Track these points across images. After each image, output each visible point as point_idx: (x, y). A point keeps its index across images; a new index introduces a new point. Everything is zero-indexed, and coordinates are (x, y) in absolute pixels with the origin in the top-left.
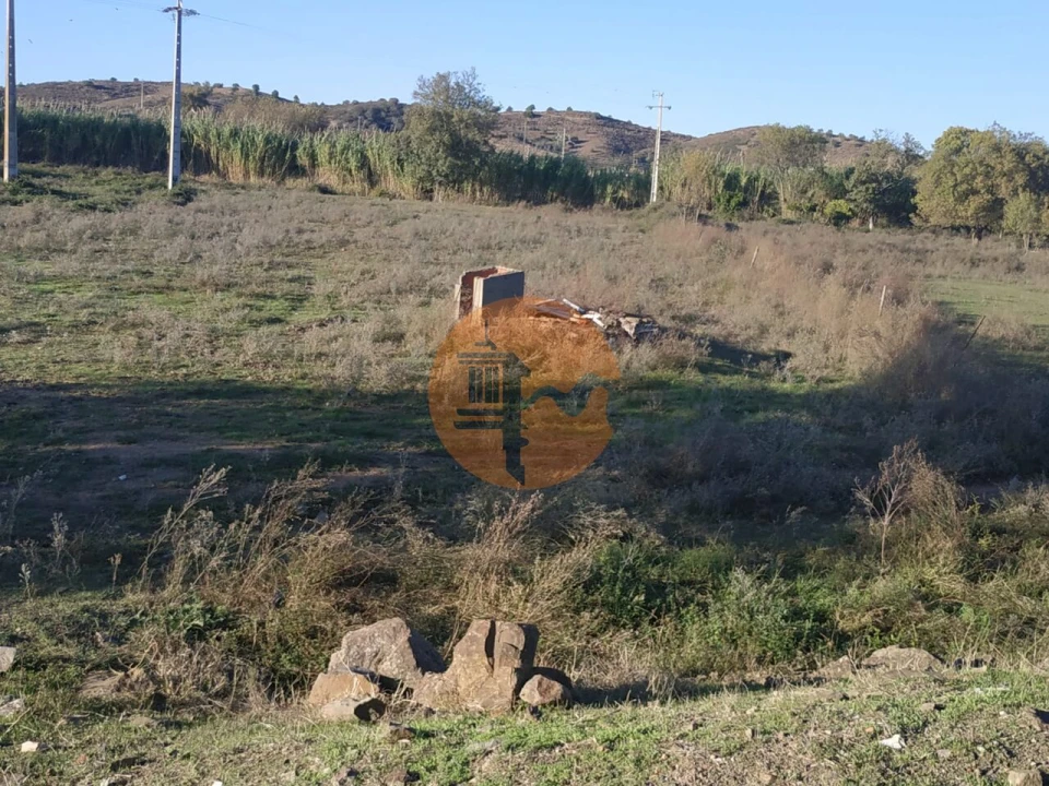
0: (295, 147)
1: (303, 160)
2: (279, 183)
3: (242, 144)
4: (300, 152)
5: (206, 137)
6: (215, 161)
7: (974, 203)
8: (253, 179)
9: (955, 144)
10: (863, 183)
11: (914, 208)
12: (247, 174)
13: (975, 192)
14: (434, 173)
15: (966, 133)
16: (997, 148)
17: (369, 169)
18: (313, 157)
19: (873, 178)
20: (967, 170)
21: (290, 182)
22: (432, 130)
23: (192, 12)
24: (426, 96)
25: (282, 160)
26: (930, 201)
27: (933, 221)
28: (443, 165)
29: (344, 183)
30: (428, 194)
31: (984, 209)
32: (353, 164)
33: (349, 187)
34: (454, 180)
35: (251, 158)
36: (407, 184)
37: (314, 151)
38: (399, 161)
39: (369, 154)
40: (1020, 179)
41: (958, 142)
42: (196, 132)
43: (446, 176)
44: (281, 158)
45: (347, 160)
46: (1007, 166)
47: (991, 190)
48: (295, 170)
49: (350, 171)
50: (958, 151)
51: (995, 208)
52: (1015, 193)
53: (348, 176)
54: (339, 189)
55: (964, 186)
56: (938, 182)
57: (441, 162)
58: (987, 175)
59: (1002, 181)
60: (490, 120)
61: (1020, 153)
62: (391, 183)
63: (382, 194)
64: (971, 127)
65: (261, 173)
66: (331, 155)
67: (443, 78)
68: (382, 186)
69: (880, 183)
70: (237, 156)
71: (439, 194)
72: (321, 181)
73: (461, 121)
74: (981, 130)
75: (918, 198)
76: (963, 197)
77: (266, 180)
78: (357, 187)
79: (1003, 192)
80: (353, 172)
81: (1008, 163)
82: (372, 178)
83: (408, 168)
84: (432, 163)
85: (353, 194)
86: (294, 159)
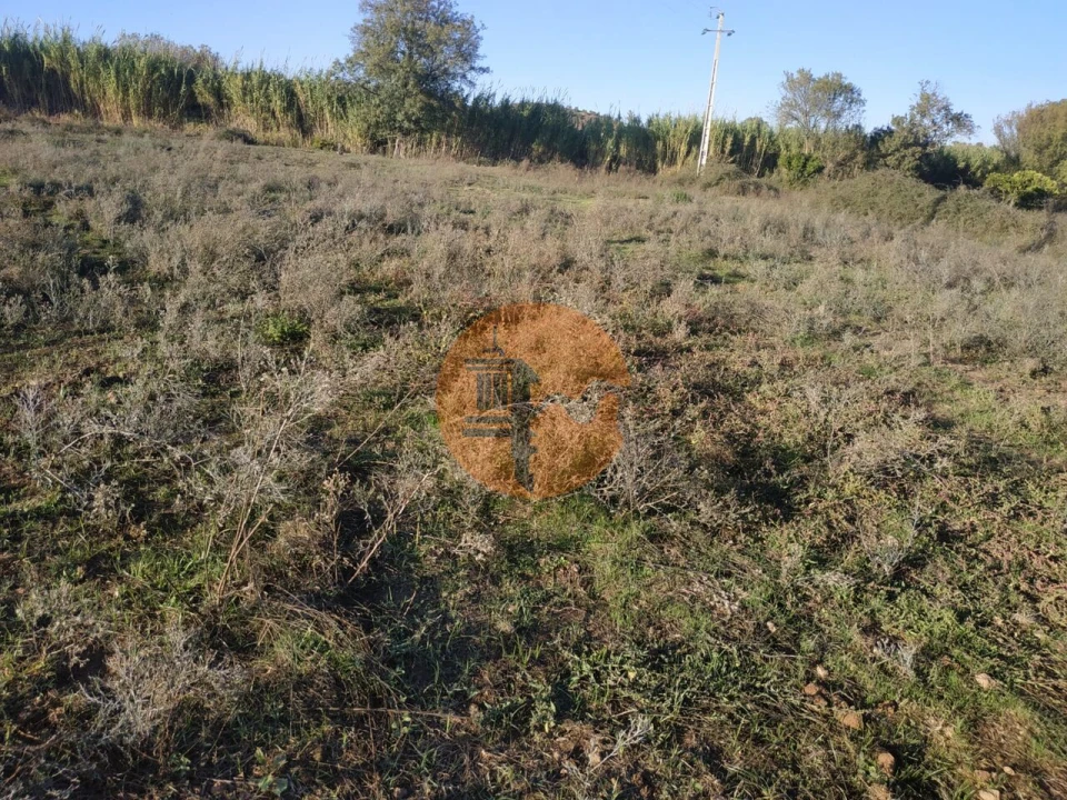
0: (191, 78)
1: (206, 98)
2: (174, 128)
3: (118, 72)
4: (199, 86)
5: (63, 60)
6: (78, 95)
8: (136, 121)
12: (126, 116)
14: (400, 117)
17: (299, 110)
18: (219, 93)
21: (189, 127)
25: (175, 96)
28: (413, 104)
29: (266, 128)
30: (380, 145)
32: (277, 104)
33: (274, 135)
34: (425, 127)
35: (131, 91)
36: (351, 132)
37: (219, 83)
38: (341, 99)
39: (298, 90)
42: (47, 52)
43: (417, 122)
44: (174, 93)
45: (267, 97)
48: (196, 111)
49: (273, 113)
53: (271, 120)
54: (260, 136)
57: (408, 102)
62: (330, 130)
63: (323, 146)
65: (148, 114)
68: (318, 134)
70: (111, 88)
71: (398, 148)
72: (234, 124)
77: (156, 124)
78: (284, 134)
80: (278, 114)
82: (303, 124)
83: (352, 112)
84: (397, 100)
85: (280, 144)
86: (192, 95)
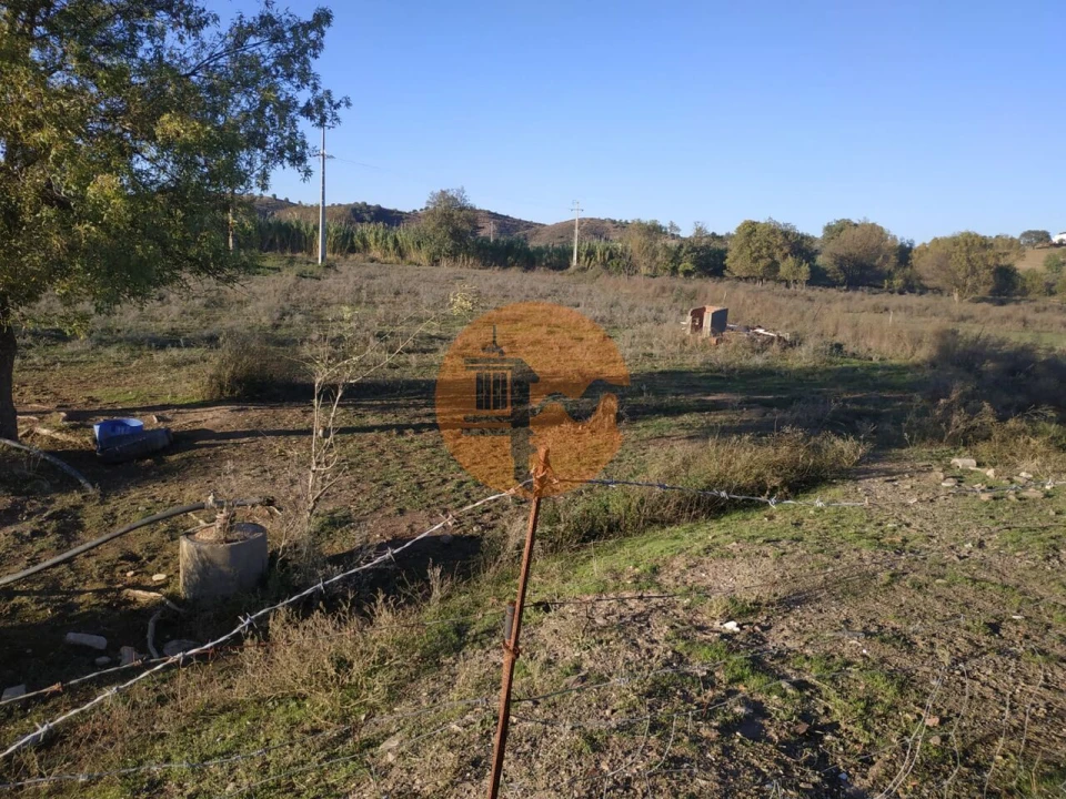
0: (353, 235)
1: (359, 244)
2: (345, 257)
4: (356, 238)
6: (305, 243)
7: (762, 263)
8: (328, 255)
9: (749, 230)
10: (689, 253)
11: (725, 267)
13: (761, 257)
14: (443, 250)
15: (754, 223)
16: (773, 232)
17: (400, 248)
18: (364, 241)
19: (694, 250)
20: (757, 245)
21: (351, 257)
22: (440, 225)
23: (332, 157)
24: (434, 203)
25: (346, 244)
26: (736, 263)
27: (737, 274)
28: (449, 244)
29: (385, 256)
30: (435, 262)
31: (769, 266)
32: (391, 245)
33: (389, 259)
34: (453, 255)
35: (328, 242)
36: (422, 257)
37: (364, 237)
38: (419, 243)
39: (399, 238)
40: (786, 250)
41: (750, 229)
42: (292, 226)
43: (449, 252)
44: (345, 243)
45: (386, 242)
46: (780, 242)
47: (771, 256)
48: (353, 250)
50: (750, 234)
51: (774, 266)
52: (785, 256)
53: (387, 252)
54: (382, 260)
55: (756, 254)
56: (741, 251)
57: (447, 243)
58: (768, 248)
59: (777, 251)
60: (474, 217)
61: (786, 234)
62: (414, 256)
63: (411, 263)
64: (756, 220)
65: (334, 251)
66: (377, 240)
67: (443, 192)
68: (408, 258)
69: (698, 252)
71: (444, 263)
72: (371, 255)
73: (459, 219)
74: (762, 221)
75: (727, 260)
76: (755, 260)
77: (337, 255)
78: (392, 258)
79: (778, 257)
80: (390, 250)
81: (780, 240)
82: (401, 254)
83: (423, 248)
84: (441, 244)
85: (391, 263)
86: (352, 243)
